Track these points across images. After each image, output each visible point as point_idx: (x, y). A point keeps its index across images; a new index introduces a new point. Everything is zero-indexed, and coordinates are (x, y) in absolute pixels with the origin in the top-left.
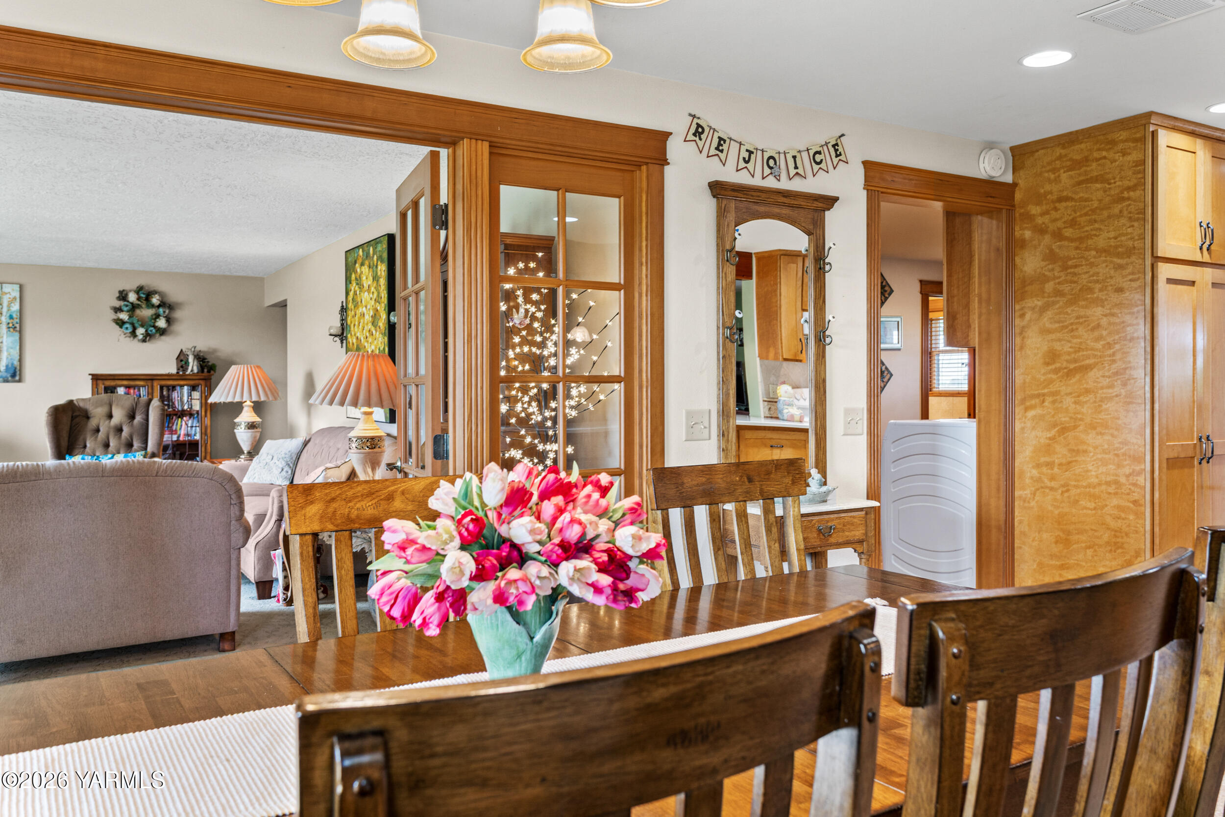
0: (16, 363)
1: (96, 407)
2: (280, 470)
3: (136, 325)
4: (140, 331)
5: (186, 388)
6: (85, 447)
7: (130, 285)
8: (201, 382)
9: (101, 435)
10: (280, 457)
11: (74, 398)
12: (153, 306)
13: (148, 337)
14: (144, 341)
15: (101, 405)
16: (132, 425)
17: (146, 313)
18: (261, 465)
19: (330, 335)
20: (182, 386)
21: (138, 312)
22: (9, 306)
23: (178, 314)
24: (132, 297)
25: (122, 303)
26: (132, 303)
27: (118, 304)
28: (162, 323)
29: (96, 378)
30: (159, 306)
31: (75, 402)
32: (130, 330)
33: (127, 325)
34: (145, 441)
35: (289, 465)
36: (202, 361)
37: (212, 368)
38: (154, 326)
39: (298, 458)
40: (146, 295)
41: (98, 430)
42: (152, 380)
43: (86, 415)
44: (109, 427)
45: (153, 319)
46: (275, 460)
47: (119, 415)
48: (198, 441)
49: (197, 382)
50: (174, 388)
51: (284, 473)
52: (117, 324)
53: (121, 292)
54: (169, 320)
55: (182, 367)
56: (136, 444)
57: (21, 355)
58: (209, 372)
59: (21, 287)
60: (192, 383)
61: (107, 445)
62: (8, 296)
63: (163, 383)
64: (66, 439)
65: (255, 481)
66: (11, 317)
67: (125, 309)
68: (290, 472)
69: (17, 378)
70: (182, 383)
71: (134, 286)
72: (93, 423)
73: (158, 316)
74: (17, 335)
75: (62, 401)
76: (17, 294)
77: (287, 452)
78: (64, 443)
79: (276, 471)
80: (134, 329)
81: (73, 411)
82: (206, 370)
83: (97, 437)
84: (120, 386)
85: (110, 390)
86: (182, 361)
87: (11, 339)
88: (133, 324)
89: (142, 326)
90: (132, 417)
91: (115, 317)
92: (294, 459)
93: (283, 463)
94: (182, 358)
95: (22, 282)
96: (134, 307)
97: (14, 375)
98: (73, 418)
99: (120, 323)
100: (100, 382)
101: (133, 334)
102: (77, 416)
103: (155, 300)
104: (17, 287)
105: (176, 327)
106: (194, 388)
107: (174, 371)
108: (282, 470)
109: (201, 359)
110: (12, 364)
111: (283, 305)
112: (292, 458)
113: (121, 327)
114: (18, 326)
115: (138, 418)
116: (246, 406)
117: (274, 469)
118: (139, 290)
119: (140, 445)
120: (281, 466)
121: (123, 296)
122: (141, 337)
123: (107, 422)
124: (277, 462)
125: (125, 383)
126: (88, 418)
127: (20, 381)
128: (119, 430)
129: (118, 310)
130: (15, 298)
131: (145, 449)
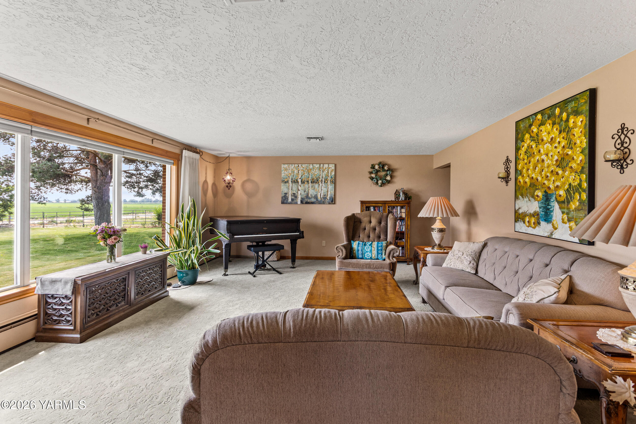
0: (333, 196)
1: (364, 218)
2: (469, 263)
3: (378, 179)
4: (380, 182)
5: (399, 207)
6: (359, 237)
7: (376, 161)
8: (406, 204)
9: (367, 231)
10: (468, 254)
11: (355, 213)
12: (385, 171)
13: (383, 184)
14: (381, 186)
15: (367, 217)
16: (380, 227)
17: (382, 174)
18: (455, 257)
19: (499, 178)
20: (397, 206)
21: (379, 173)
22: (331, 173)
23: (395, 174)
24: (377, 167)
25: (373, 170)
26: (377, 170)
27: (371, 170)
28: (388, 178)
29: (362, 203)
30: (387, 171)
31: (355, 215)
32: (376, 181)
33: (375, 179)
34: (386, 235)
35: (474, 259)
36: (406, 195)
37: (410, 198)
38: (385, 179)
39: (480, 255)
40: (382, 165)
41: (365, 229)
42: (385, 203)
43: (360, 221)
44: (370, 228)
45: (385, 176)
46: (465, 255)
47: (374, 222)
48: (404, 232)
49: (404, 204)
50: (394, 207)
51: (471, 265)
52: (371, 179)
53: (372, 165)
54: (392, 177)
55: (397, 197)
56: (382, 237)
57: (335, 193)
58: (409, 200)
59: (335, 165)
60: (402, 205)
61: (369, 237)
62: (331, 169)
63: (390, 205)
64: (352, 232)
65: (451, 267)
66: (332, 178)
67: (374, 172)
68: (475, 264)
69: (333, 202)
70: (397, 205)
71: (378, 162)
72: (363, 225)
73: (387, 175)
74: (334, 184)
75: (350, 214)
76: (333, 168)
77: (473, 251)
78: (351, 235)
79: (466, 263)
80: (377, 181)
81: (355, 219)
82: (407, 199)
83: (364, 232)
84: (372, 206)
85: (368, 208)
86: (397, 195)
87: (331, 187)
88: (377, 179)
89: (381, 179)
90: (380, 223)
91: (370, 176)
92: (477, 256)
93: (471, 258)
94: (397, 193)
95: (336, 163)
96: (377, 171)
97: (332, 201)
98: (355, 222)
99: (372, 179)
100: (364, 204)
101: (377, 183)
102: (356, 222)
103: (386, 168)
104: (334, 165)
105: (395, 180)
106: (402, 207)
107: (393, 199)
108: (470, 262)
109: (405, 194)
110: (332, 197)
111: (448, 166)
112: (476, 255)
113: (372, 180)
114: (334, 181)
115: (383, 224)
116: (438, 219)
117: (465, 261)
118: (380, 164)
119: (384, 237)
120: (469, 260)
121: (373, 167)
122: (380, 184)
123: (369, 225)
124: (466, 257)
125: (374, 205)
126: (361, 222)
127: (334, 204)
128: (375, 229)
129: (371, 173)
130: (333, 170)
131: (386, 240)
